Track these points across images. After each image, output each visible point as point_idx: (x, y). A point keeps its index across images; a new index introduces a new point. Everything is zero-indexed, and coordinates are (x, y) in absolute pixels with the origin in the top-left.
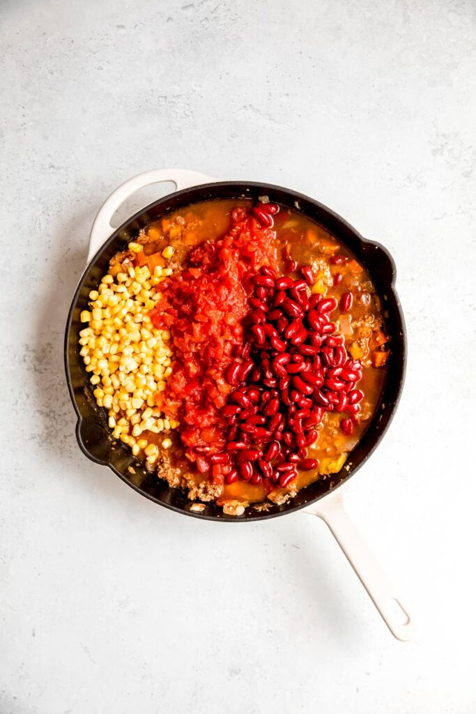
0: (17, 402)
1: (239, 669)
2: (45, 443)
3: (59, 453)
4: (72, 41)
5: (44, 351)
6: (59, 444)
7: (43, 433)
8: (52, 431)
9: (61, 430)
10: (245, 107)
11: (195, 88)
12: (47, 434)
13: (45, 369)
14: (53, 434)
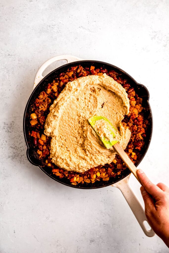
0: (2, 144)
1: (94, 240)
2: (14, 159)
3: (19, 162)
4: (13, 8)
5: (11, 124)
6: (19, 159)
7: (13, 155)
8: (16, 154)
9: (19, 153)
10: (80, 27)
11: (60, 22)
12: (14, 155)
13: (12, 131)
14: (17, 155)
